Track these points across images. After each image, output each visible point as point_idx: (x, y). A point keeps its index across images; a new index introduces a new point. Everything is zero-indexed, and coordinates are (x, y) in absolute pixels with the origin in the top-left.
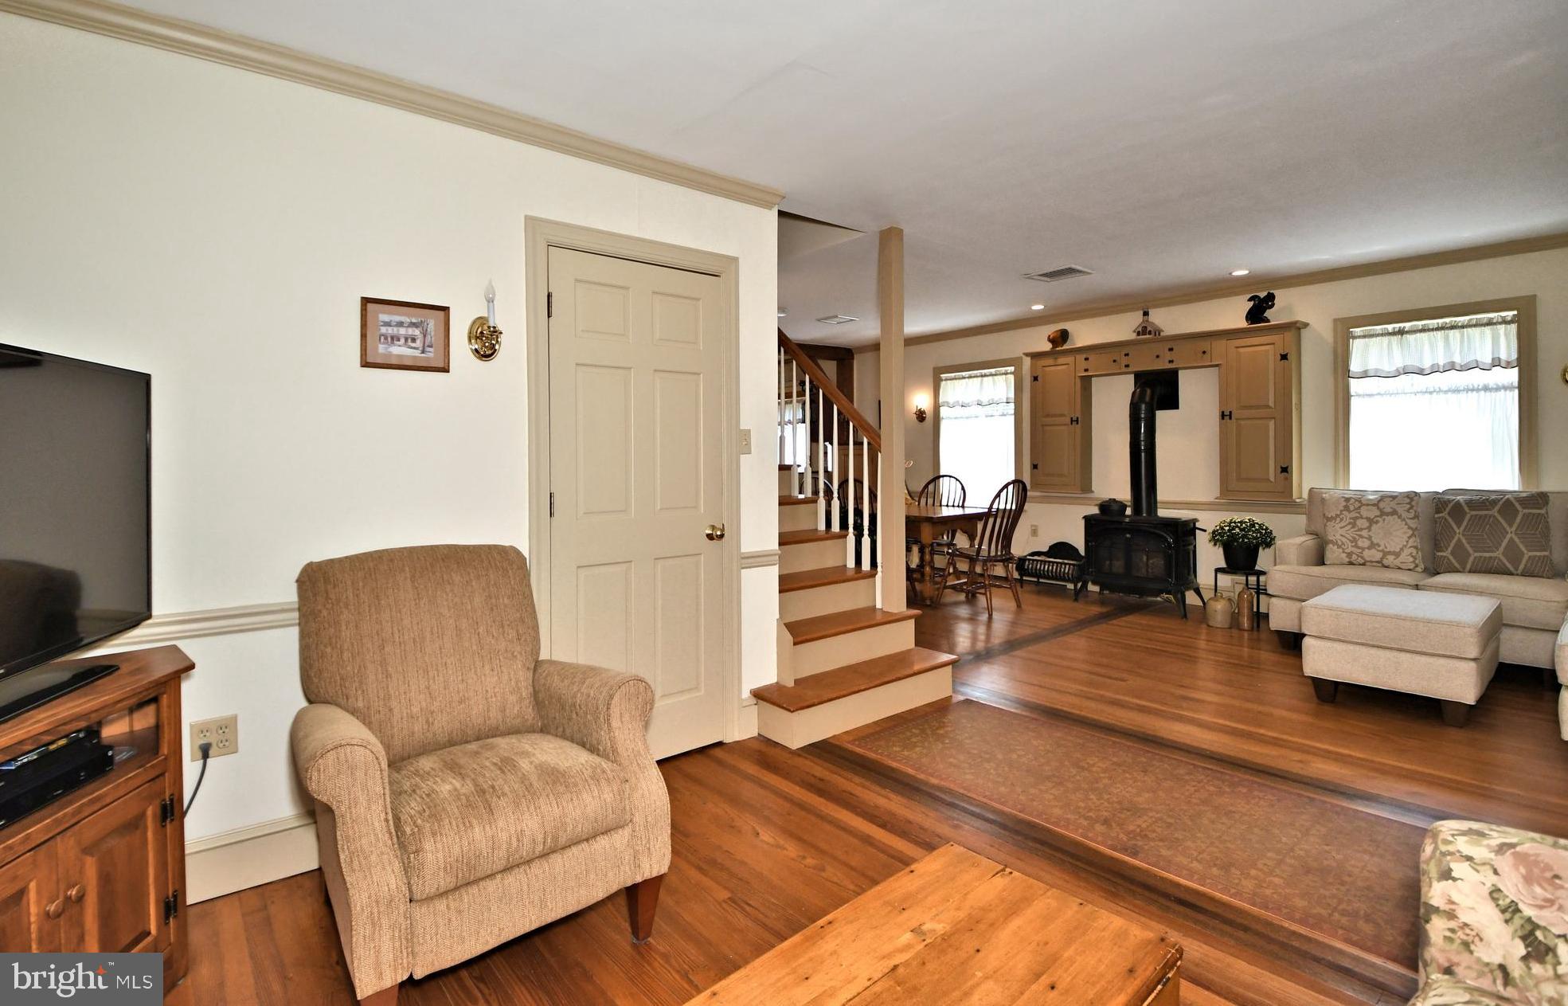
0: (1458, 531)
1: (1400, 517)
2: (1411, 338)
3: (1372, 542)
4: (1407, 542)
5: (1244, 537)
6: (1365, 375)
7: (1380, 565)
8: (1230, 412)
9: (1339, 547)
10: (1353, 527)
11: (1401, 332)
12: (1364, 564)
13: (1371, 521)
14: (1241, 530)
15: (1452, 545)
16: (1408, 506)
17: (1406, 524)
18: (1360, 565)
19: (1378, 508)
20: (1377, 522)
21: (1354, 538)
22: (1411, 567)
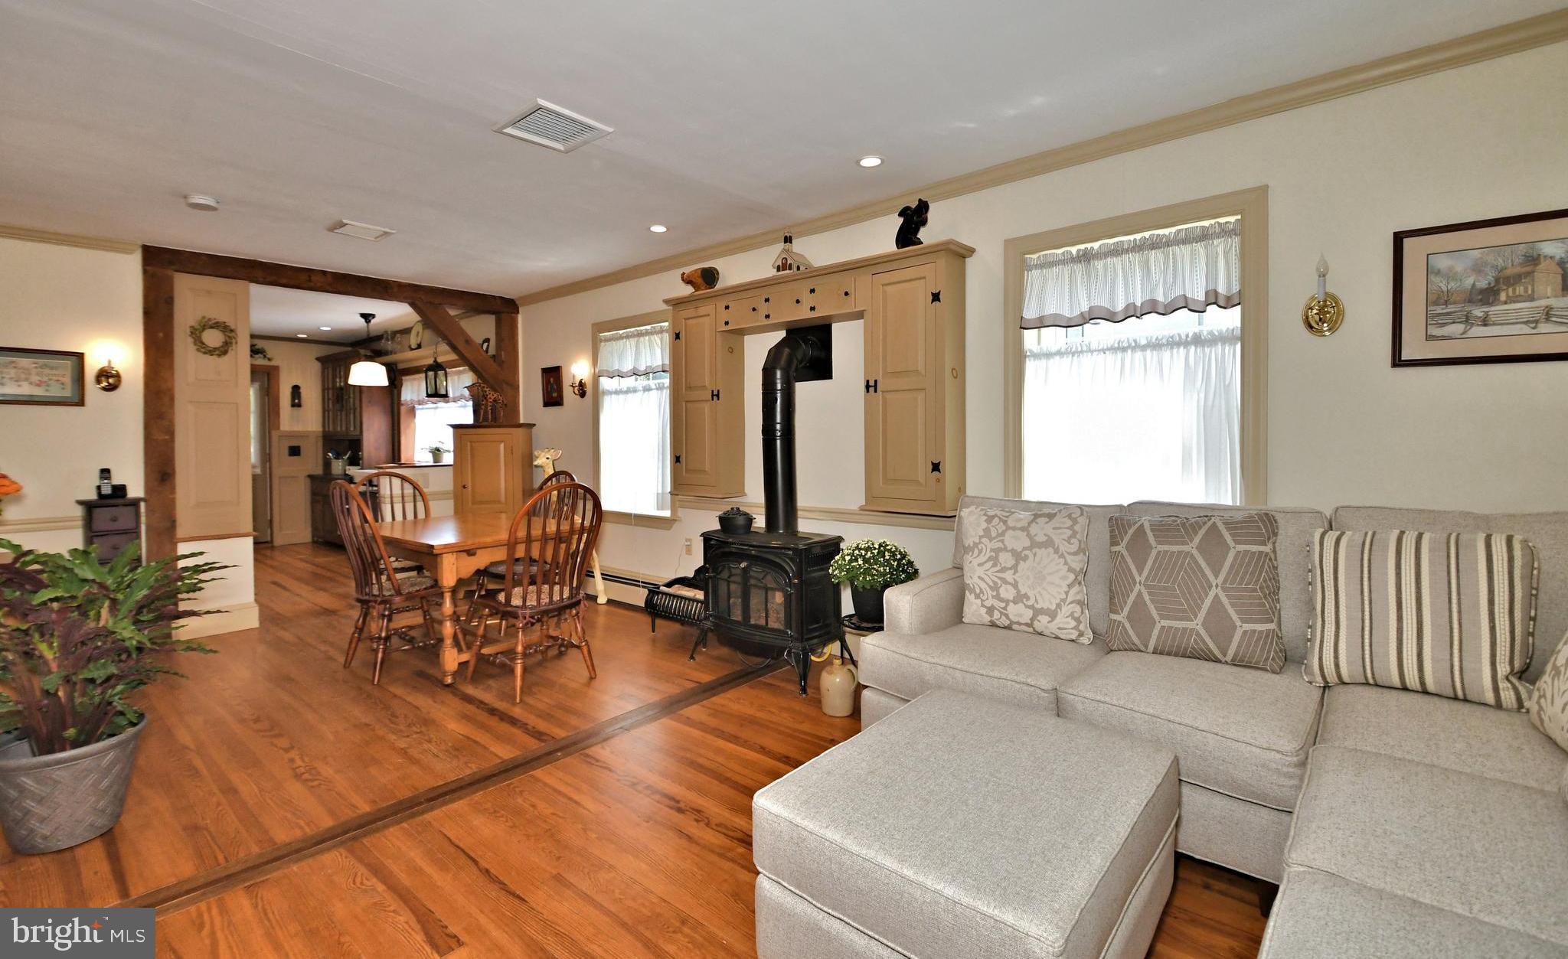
0: (1138, 579)
1: (1056, 551)
2: (1099, 264)
3: (1018, 591)
4: (1067, 593)
5: (867, 572)
6: (1040, 324)
7: (1031, 630)
8: (876, 381)
9: (977, 597)
10: (995, 565)
11: (1086, 257)
12: (1008, 628)
13: (1019, 557)
14: (866, 561)
15: (1130, 601)
16: (1069, 532)
17: (1066, 563)
18: (1004, 628)
19: (1028, 535)
20: (1026, 558)
21: (995, 583)
22: (1073, 637)
